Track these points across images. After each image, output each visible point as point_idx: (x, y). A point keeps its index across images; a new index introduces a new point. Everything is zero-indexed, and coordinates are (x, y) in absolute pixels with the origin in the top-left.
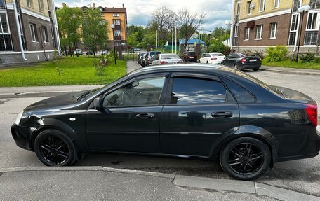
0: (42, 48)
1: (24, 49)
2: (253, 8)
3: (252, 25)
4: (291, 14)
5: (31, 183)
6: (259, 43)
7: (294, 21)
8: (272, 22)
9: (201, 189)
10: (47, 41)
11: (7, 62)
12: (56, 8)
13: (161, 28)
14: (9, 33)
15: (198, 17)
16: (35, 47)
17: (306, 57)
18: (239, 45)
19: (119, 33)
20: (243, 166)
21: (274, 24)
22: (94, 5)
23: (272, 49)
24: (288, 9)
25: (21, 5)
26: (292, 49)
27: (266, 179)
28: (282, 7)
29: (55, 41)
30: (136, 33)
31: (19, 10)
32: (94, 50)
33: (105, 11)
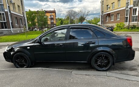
0: (20, 27)
1: (12, 28)
2: (109, 8)
3: (109, 15)
4: (125, 9)
5: (10, 74)
6: (113, 22)
7: (127, 12)
8: (118, 13)
9: (83, 75)
10: (22, 24)
11: (5, 33)
12: (26, 12)
13: (71, 19)
14: (6, 21)
15: (86, 13)
16: (17, 27)
17: (133, 27)
18: (104, 23)
19: (52, 21)
20: (101, 65)
21: (118, 14)
22: (42, 10)
23: (118, 24)
24: (124, 7)
25: (11, 9)
26: (127, 24)
27: (112, 71)
28: (121, 6)
29: (25, 24)
30: (60, 21)
31: (10, 12)
32: (42, 28)
33: (47, 12)
